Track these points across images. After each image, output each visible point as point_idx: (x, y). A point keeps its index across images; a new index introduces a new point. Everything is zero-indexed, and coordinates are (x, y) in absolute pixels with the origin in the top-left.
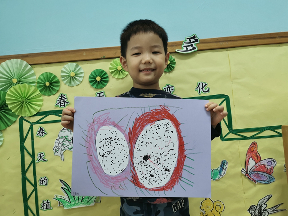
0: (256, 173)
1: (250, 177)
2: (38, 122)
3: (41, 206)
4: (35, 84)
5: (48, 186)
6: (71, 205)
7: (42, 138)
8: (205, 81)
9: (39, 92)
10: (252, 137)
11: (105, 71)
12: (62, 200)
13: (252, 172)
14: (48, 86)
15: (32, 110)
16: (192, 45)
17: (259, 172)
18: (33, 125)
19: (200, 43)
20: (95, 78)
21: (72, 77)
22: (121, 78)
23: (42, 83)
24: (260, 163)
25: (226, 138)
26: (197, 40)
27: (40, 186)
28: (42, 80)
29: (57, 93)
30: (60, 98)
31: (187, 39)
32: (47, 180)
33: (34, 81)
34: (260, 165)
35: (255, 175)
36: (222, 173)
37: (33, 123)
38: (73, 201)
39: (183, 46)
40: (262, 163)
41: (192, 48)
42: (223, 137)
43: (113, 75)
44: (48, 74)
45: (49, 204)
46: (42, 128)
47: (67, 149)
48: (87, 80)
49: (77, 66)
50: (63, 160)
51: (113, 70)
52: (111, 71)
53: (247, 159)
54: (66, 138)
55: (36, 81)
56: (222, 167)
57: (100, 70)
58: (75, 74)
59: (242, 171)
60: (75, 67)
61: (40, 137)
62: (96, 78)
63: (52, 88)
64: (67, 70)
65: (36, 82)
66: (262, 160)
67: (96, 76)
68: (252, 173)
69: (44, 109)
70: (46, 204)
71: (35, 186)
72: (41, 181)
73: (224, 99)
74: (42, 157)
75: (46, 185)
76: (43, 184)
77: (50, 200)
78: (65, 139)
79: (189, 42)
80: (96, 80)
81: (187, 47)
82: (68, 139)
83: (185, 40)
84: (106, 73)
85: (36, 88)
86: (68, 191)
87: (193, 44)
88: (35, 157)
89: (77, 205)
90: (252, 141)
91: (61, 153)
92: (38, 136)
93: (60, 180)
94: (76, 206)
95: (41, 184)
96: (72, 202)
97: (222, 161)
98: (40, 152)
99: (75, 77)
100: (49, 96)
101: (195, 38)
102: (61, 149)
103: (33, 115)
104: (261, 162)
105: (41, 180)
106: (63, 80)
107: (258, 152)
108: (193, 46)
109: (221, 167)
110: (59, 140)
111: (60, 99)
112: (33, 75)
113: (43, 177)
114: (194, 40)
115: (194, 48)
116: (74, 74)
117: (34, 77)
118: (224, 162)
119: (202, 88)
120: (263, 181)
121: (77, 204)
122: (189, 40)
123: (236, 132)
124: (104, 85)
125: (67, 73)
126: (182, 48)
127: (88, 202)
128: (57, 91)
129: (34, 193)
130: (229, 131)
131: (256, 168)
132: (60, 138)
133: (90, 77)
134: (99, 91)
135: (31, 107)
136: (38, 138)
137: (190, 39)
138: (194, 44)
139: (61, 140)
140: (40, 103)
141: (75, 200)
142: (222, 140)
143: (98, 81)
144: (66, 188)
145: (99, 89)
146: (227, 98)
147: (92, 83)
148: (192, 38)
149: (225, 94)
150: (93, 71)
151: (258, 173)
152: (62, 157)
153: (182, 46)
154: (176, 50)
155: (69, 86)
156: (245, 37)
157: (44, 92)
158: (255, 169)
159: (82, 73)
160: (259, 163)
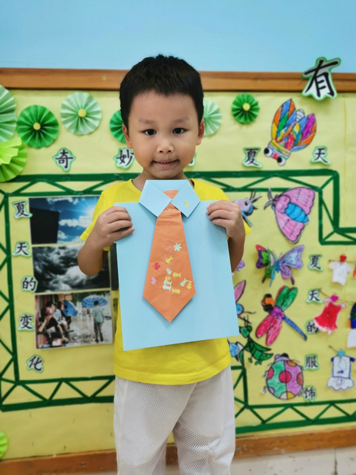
4: (15, 125)
14: (38, 130)
15: (8, 171)
18: (9, 198)
21: (81, 118)
23: (27, 125)
25: (327, 240)
33: (14, 120)
37: (8, 193)
42: (323, 238)
44: (39, 108)
48: (106, 125)
49: (90, 99)
60: (87, 100)
63: (44, 135)
64: (71, 104)
65: (16, 122)
71: (10, 300)
73: (331, 176)
88: (10, 253)
99: (86, 118)
100: (39, 148)
103: (9, 179)
116: (86, 112)
128: (52, 141)
129: (8, 312)
130: (334, 229)
140: (23, 160)
142: (322, 244)
155: (74, 133)
157: (30, 140)
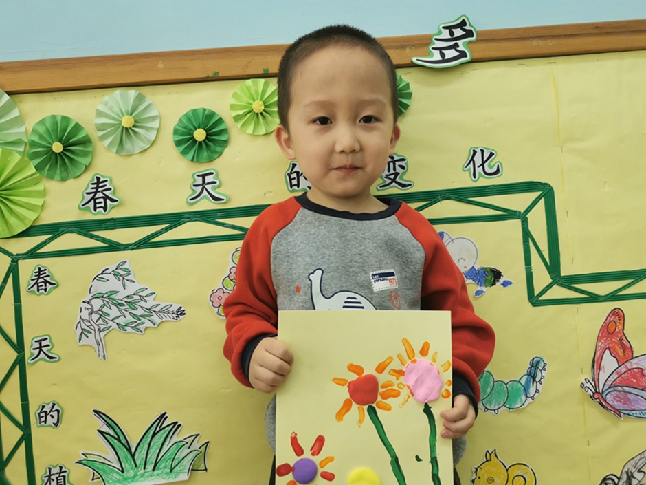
0: (620, 391)
1: (605, 401)
2: (32, 254)
3: (43, 481)
4: (22, 149)
5: (61, 426)
6: (126, 479)
7: (43, 295)
8: (488, 146)
9: (35, 171)
10: (612, 297)
11: (218, 115)
12: (101, 466)
13: (610, 388)
14: (59, 153)
15: (12, 220)
16: (455, 46)
17: (627, 389)
18: (19, 261)
19: (478, 41)
20: (191, 132)
21: (126, 128)
22: (264, 132)
23: (43, 146)
24: (631, 365)
25: (543, 298)
26: (469, 34)
27: (38, 426)
28: (41, 137)
29: (85, 171)
30: (92, 188)
31: (443, 30)
32: (58, 411)
33: (21, 139)
34: (630, 370)
35: (618, 397)
36: (532, 390)
37: (17, 255)
38: (132, 469)
39: (433, 48)
40: (636, 363)
41: (458, 54)
42: (536, 294)
43: (239, 125)
44: (59, 120)
45: (64, 477)
46: (42, 269)
47: (114, 326)
48: (168, 138)
49: (140, 99)
50: (104, 355)
51: (241, 112)
52: (234, 113)
53: (598, 354)
54: (111, 297)
55: (27, 141)
56: (532, 376)
57: (204, 110)
58: (135, 122)
59: (586, 385)
60: (135, 101)
61: (38, 295)
62: (193, 134)
63: (71, 159)
64: (111, 109)
65: (26, 143)
66: (634, 355)
67: (192, 128)
68: (609, 390)
69: (49, 218)
70: (58, 475)
71: (26, 427)
72: (42, 415)
73: (540, 193)
74: (43, 349)
75: (56, 425)
76: (47, 424)
77: (66, 466)
78: (107, 300)
79: (449, 37)
80: (193, 137)
81: (444, 51)
82: (115, 300)
83: (437, 32)
84: (220, 121)
85: (26, 159)
86: (116, 441)
87: (460, 42)
88: (24, 350)
89: (142, 478)
90: (611, 305)
91: (98, 338)
92: (33, 292)
93: (94, 411)
94: (137, 480)
95: (43, 423)
96: (128, 471)
97: (533, 360)
98: (39, 334)
99: (134, 129)
100: (63, 180)
101: (465, 28)
102: (97, 328)
103: (16, 233)
104: (632, 361)
105: (41, 412)
106: (102, 138)
107: (625, 335)
108: (458, 49)
109: (529, 375)
110: (92, 302)
111: (94, 190)
112: (18, 121)
113: (48, 404)
114: (464, 33)
115: (463, 54)
116: (133, 120)
117: (22, 129)
118: (538, 363)
119: (483, 165)
120: (638, 412)
121: (142, 476)
122: (448, 30)
123: (568, 282)
124: (215, 152)
125: (113, 119)
126: (430, 54)
127: (171, 471)
128: (84, 167)
129: (23, 446)
130: (552, 278)
131: (620, 376)
132: (93, 297)
133: (176, 132)
134: (203, 169)
135: (11, 211)
136: (34, 297)
137: (450, 28)
138: (463, 43)
139: (97, 304)
140: (38, 202)
141: (136, 466)
142: (534, 305)
143: (200, 143)
144: (111, 432)
145: (202, 163)
146: (546, 192)
147: (182, 148)
148: (456, 27)
149: (543, 182)
150: (186, 114)
151: (624, 391)
152: (101, 348)
153: (430, 48)
154: (414, 60)
155: (117, 152)
156: (597, 27)
157: (48, 170)
158: (617, 381)
159: (154, 118)
160: (628, 364)
